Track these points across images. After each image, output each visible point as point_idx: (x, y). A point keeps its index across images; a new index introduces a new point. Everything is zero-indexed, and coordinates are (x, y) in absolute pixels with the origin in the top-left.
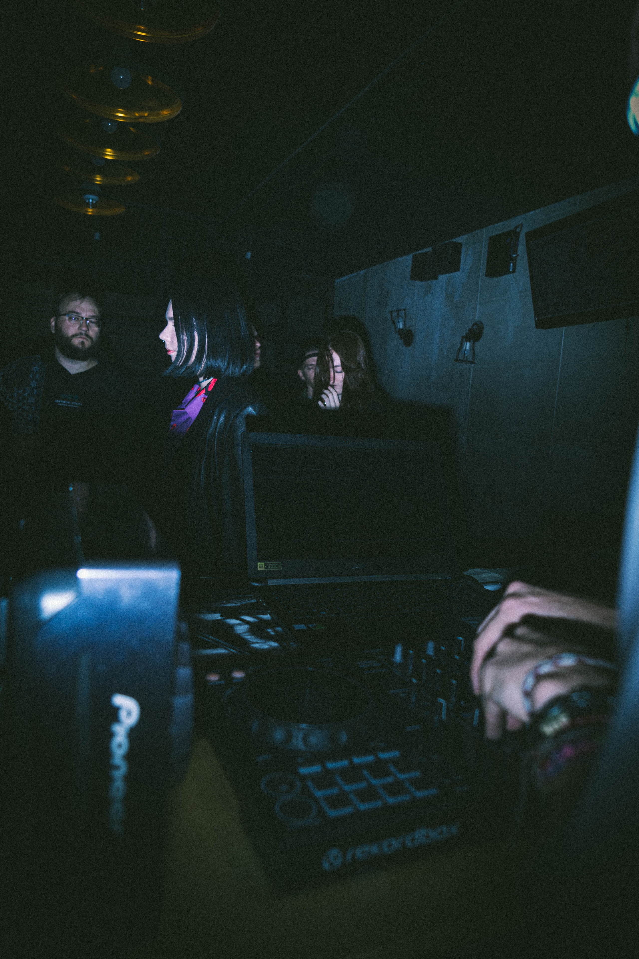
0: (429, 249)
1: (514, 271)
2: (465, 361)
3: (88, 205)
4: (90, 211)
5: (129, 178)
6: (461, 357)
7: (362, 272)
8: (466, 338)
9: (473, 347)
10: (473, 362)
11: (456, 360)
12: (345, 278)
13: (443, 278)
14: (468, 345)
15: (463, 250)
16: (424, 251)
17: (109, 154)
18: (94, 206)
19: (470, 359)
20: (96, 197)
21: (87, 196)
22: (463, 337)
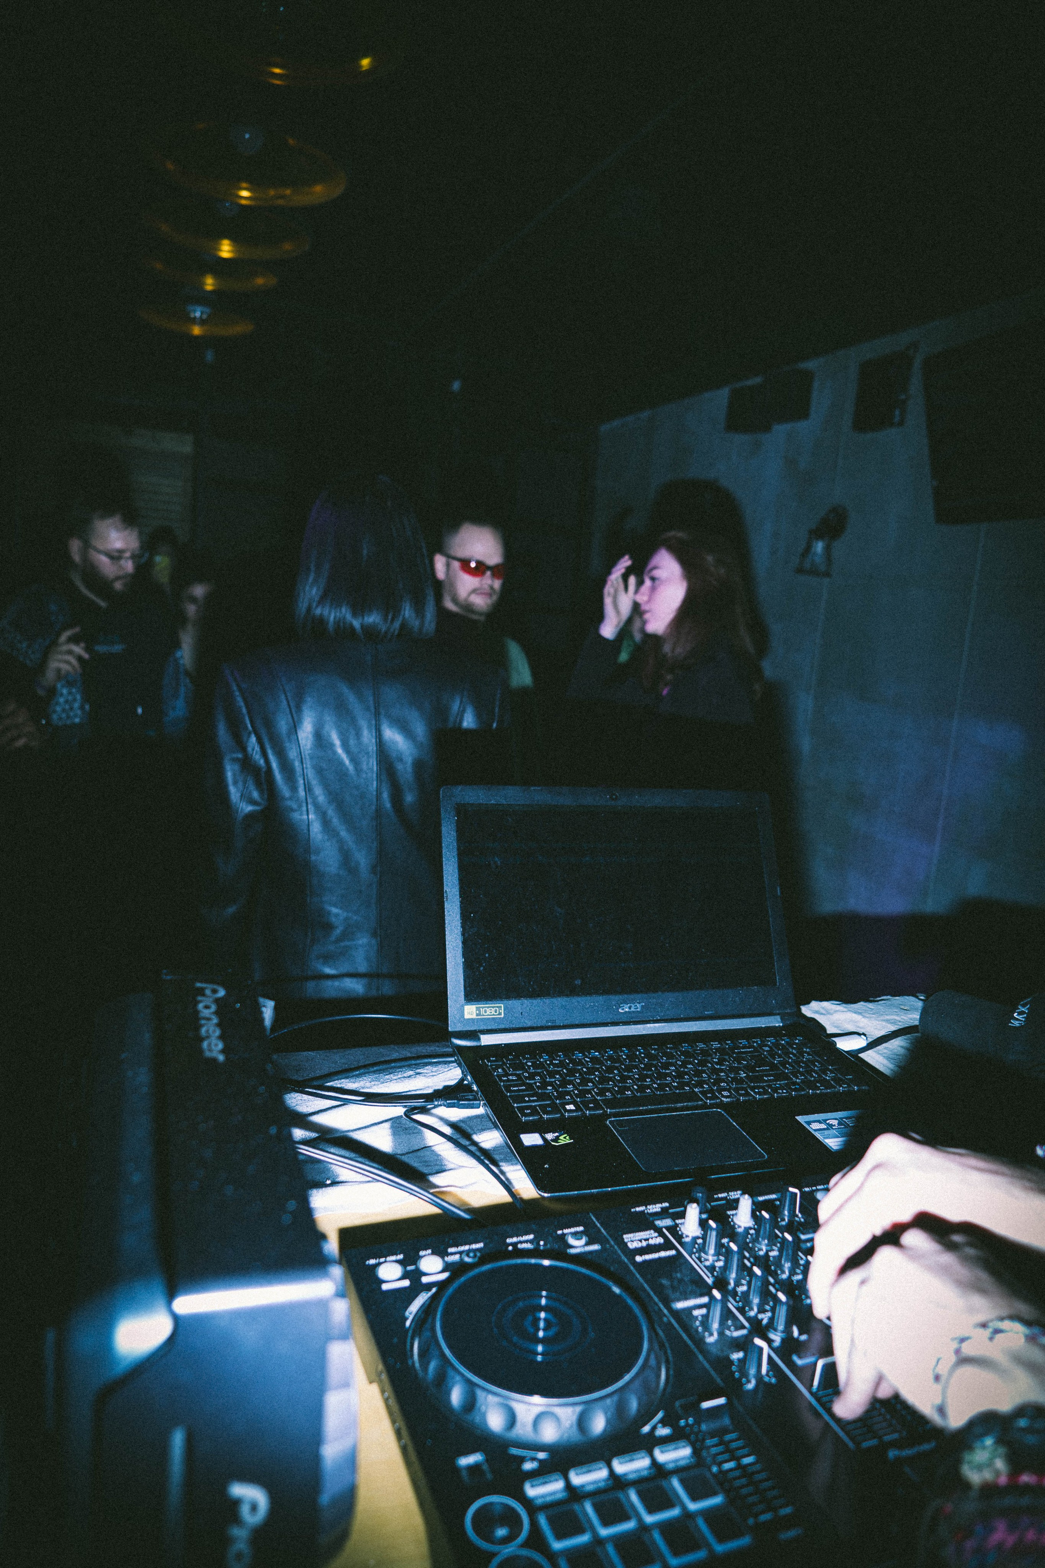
0: (758, 380)
1: (901, 423)
2: (814, 572)
3: (194, 321)
4: (197, 331)
5: (260, 281)
6: (807, 565)
7: (645, 414)
8: (816, 534)
9: (828, 549)
10: (827, 574)
11: (800, 570)
12: (616, 423)
13: (780, 430)
14: (819, 547)
15: (816, 384)
16: (750, 382)
17: (226, 250)
18: (202, 322)
19: (823, 568)
20: (207, 310)
21: (190, 308)
22: (811, 532)
